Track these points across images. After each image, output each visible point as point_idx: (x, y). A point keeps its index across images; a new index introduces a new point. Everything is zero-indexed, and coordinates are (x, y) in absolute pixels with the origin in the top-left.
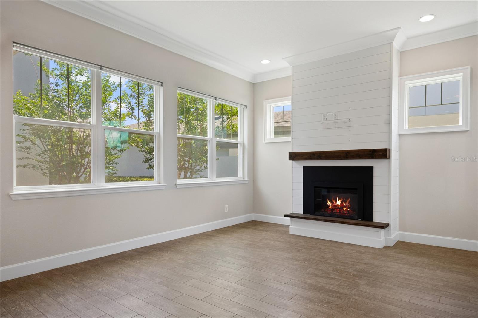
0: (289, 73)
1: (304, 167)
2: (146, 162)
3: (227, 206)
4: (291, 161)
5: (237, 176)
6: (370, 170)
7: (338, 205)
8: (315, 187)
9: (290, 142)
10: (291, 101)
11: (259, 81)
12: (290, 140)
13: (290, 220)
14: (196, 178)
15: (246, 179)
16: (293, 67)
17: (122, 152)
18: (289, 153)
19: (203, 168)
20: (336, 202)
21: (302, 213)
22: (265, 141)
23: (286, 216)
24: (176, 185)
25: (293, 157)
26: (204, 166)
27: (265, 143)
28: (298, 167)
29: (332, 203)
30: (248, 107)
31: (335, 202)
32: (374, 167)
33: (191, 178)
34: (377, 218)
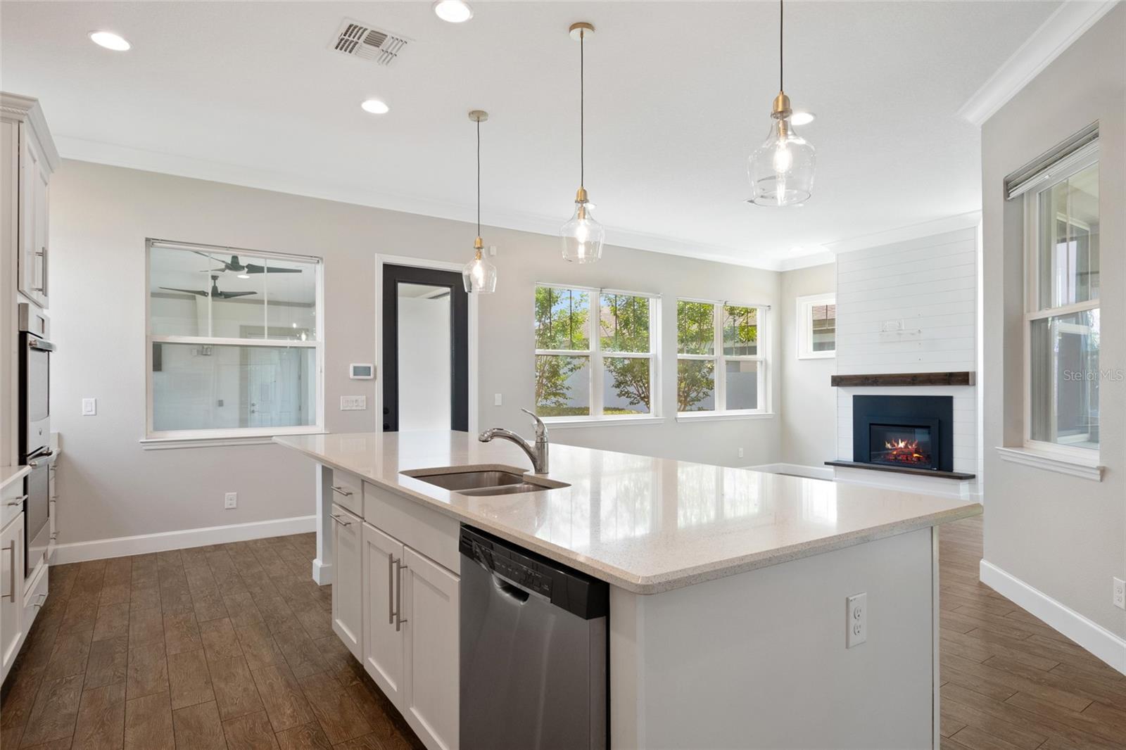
0: (833, 259)
1: (854, 396)
2: (618, 386)
3: (741, 449)
4: (835, 388)
5: (756, 408)
6: (949, 400)
7: (901, 448)
8: (871, 424)
9: (834, 358)
10: (835, 299)
11: (789, 268)
12: (834, 356)
13: (832, 470)
14: (691, 410)
15: (770, 412)
16: (838, 255)
17: (574, 371)
18: (832, 377)
19: (701, 395)
20: (898, 444)
21: (852, 460)
22: (798, 356)
23: (826, 463)
24: (676, 419)
25: (838, 381)
26: (704, 393)
27: (800, 360)
28: (846, 396)
29: (893, 446)
30: (772, 307)
31: (896, 445)
32: (954, 397)
33: (683, 411)
34: (959, 466)
